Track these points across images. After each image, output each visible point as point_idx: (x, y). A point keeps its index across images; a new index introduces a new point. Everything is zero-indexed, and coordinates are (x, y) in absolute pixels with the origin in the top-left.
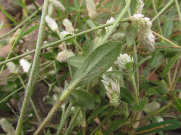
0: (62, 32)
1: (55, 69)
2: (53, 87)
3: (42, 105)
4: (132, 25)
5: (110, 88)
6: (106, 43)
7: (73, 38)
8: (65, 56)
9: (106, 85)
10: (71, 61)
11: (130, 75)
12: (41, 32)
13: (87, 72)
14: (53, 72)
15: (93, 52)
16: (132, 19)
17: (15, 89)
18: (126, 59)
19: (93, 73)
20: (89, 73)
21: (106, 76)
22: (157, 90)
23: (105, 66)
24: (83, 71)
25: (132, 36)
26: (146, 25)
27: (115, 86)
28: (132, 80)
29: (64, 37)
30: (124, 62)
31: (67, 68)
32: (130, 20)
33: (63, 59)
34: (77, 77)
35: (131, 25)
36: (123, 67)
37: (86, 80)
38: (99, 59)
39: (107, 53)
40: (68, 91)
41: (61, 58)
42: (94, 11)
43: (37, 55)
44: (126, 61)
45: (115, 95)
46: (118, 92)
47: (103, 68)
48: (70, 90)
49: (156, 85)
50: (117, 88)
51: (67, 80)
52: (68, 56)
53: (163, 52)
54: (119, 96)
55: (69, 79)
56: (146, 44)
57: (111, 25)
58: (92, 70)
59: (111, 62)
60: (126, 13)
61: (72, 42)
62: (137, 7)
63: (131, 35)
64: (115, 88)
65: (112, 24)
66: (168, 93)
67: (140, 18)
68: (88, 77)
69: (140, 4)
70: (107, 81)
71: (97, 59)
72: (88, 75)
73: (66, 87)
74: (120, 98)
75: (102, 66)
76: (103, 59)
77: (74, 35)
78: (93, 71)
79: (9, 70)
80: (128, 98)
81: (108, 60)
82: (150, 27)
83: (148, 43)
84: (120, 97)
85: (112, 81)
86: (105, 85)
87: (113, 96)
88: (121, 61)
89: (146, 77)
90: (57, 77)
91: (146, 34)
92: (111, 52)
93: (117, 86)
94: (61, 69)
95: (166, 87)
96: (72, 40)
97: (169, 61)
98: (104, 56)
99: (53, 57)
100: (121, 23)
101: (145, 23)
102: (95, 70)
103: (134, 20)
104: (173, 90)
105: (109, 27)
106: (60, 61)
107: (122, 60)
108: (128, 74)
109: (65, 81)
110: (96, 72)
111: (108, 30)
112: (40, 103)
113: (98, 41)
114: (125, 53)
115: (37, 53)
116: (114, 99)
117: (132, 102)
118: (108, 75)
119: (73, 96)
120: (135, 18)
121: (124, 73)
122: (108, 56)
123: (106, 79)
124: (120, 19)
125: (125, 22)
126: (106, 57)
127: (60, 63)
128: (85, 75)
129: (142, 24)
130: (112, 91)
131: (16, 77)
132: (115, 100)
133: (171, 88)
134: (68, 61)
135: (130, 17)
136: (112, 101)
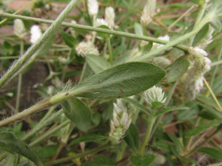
0: (100, 19)
1: (68, 58)
2: (54, 77)
3: (29, 91)
4: (187, 59)
5: (118, 117)
6: (147, 63)
7: (109, 34)
8: (87, 50)
9: (116, 112)
10: (92, 59)
11: (152, 116)
12: (74, 3)
13: (102, 86)
14: (63, 60)
15: (124, 64)
16: (192, 51)
17: (8, 55)
18: (157, 95)
19: (109, 90)
20: (104, 88)
21: (123, 102)
22: (169, 148)
23: (128, 90)
24: (98, 80)
25: (179, 71)
26: (203, 67)
27: (126, 120)
28: (150, 123)
29: (99, 25)
30: (153, 97)
31: (81, 66)
32: (189, 51)
33: (83, 52)
34: (87, 84)
35: (186, 57)
36: (149, 103)
37: (95, 94)
38: (126, 78)
39: (140, 76)
40: (65, 95)
41: (81, 50)
42: (149, 17)
43: (52, 29)
44: (157, 98)
45: (120, 129)
46: (125, 127)
47: (124, 90)
48: (68, 96)
49: (171, 141)
50: (127, 123)
51: (72, 82)
52: (91, 53)
53: (200, 108)
54: (123, 133)
55: (75, 82)
56: (188, 88)
57: (162, 44)
58: (111, 86)
59: (138, 89)
60: (188, 40)
61: (105, 38)
62: (202, 40)
63: (178, 69)
64: (125, 121)
65: (164, 44)
66: (180, 158)
67: (201, 56)
68: (100, 91)
69: (207, 39)
70: (120, 108)
71: (124, 76)
72: (101, 89)
73: (66, 89)
74: (123, 136)
75: (125, 87)
76: (132, 80)
77: (112, 31)
78: (110, 88)
79: (13, 29)
80: (133, 140)
81: (136, 85)
82: (205, 72)
83: (191, 89)
84: (125, 135)
85: (126, 111)
86: (114, 111)
87: (117, 130)
88: (150, 94)
89: (164, 124)
90: (66, 68)
91: (196, 77)
92: (145, 77)
93: (128, 119)
94: (74, 63)
95: (181, 150)
96: (106, 35)
97: (201, 121)
98: (135, 77)
99: (72, 43)
100: (175, 48)
101: (203, 65)
102: (113, 88)
103: (193, 53)
104: (187, 157)
105: (158, 44)
106: (79, 53)
107: (152, 94)
108: (150, 114)
109: (69, 81)
110: (113, 92)
111: (155, 48)
112: (29, 87)
113: (136, 54)
114: (160, 88)
115: (54, 26)
116: (116, 134)
117: (135, 148)
118: (125, 101)
119: (69, 104)
120: (195, 51)
121: (146, 111)
122: (139, 79)
123: (120, 104)
124: (177, 43)
125: (180, 49)
126: (137, 80)
127: (76, 55)
128: (97, 87)
129: (198, 63)
130: (120, 123)
131: (18, 43)
132: (116, 136)
133: (186, 153)
134: (88, 57)
135: (190, 47)
136: (113, 135)
